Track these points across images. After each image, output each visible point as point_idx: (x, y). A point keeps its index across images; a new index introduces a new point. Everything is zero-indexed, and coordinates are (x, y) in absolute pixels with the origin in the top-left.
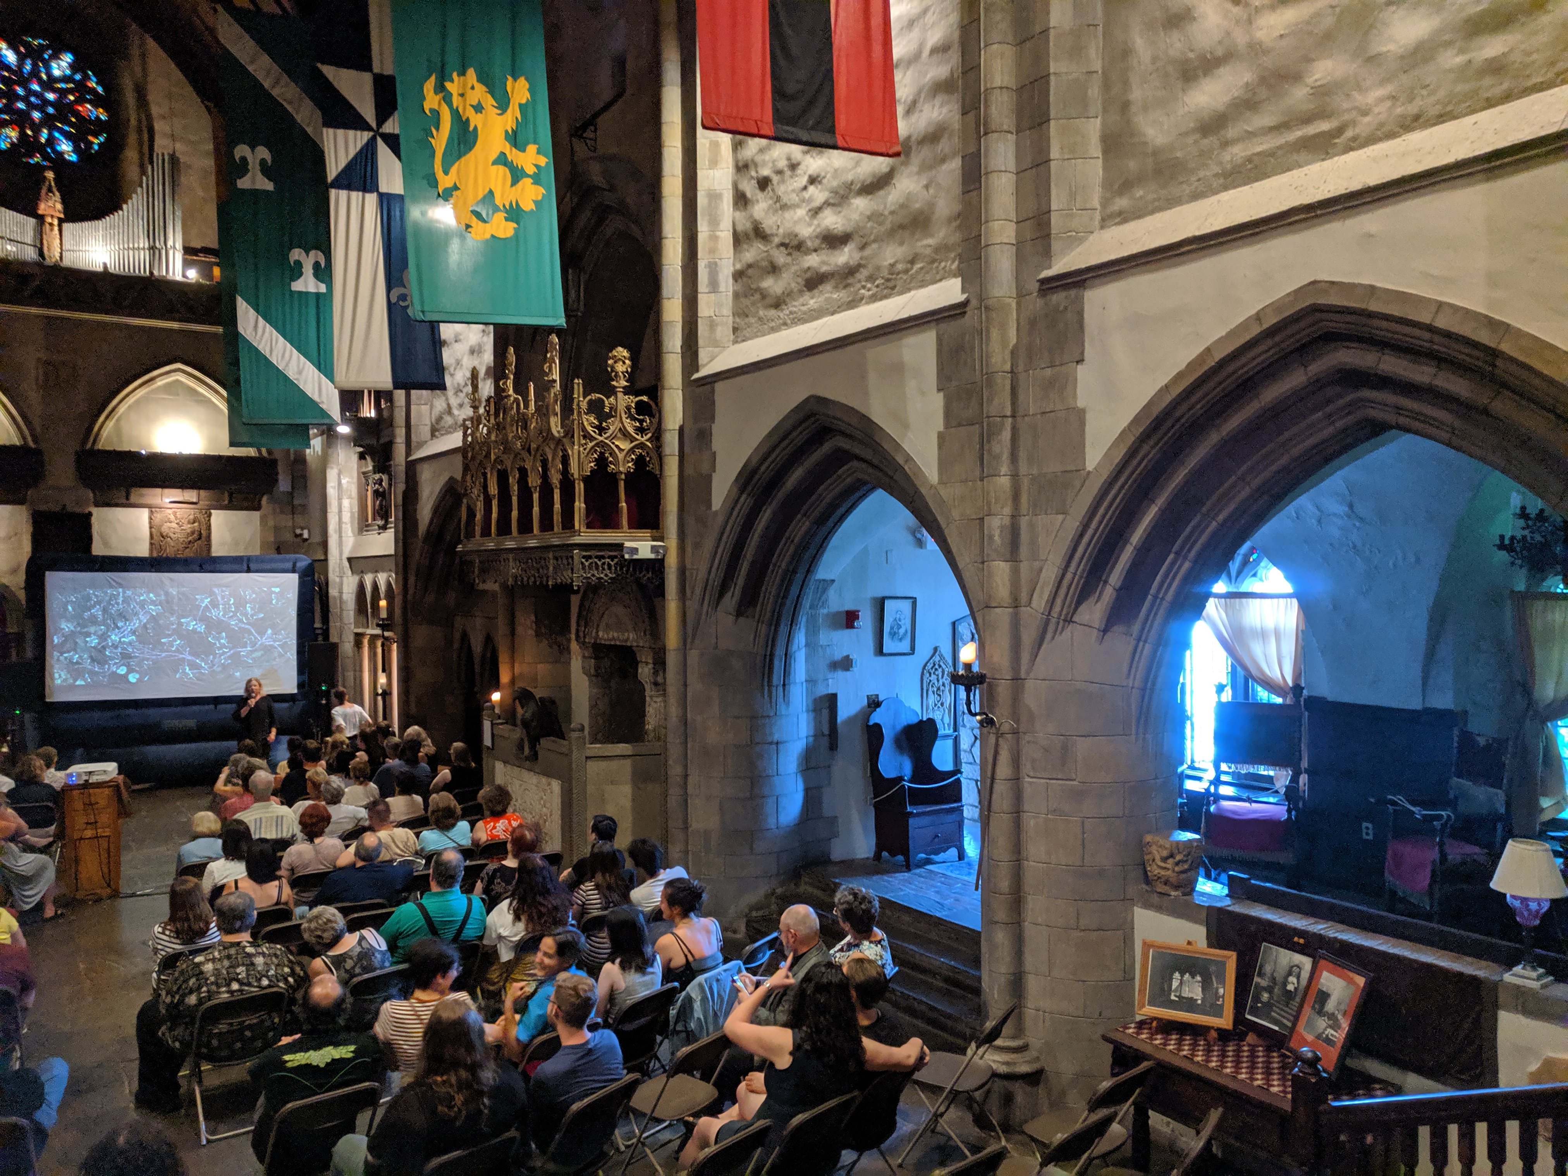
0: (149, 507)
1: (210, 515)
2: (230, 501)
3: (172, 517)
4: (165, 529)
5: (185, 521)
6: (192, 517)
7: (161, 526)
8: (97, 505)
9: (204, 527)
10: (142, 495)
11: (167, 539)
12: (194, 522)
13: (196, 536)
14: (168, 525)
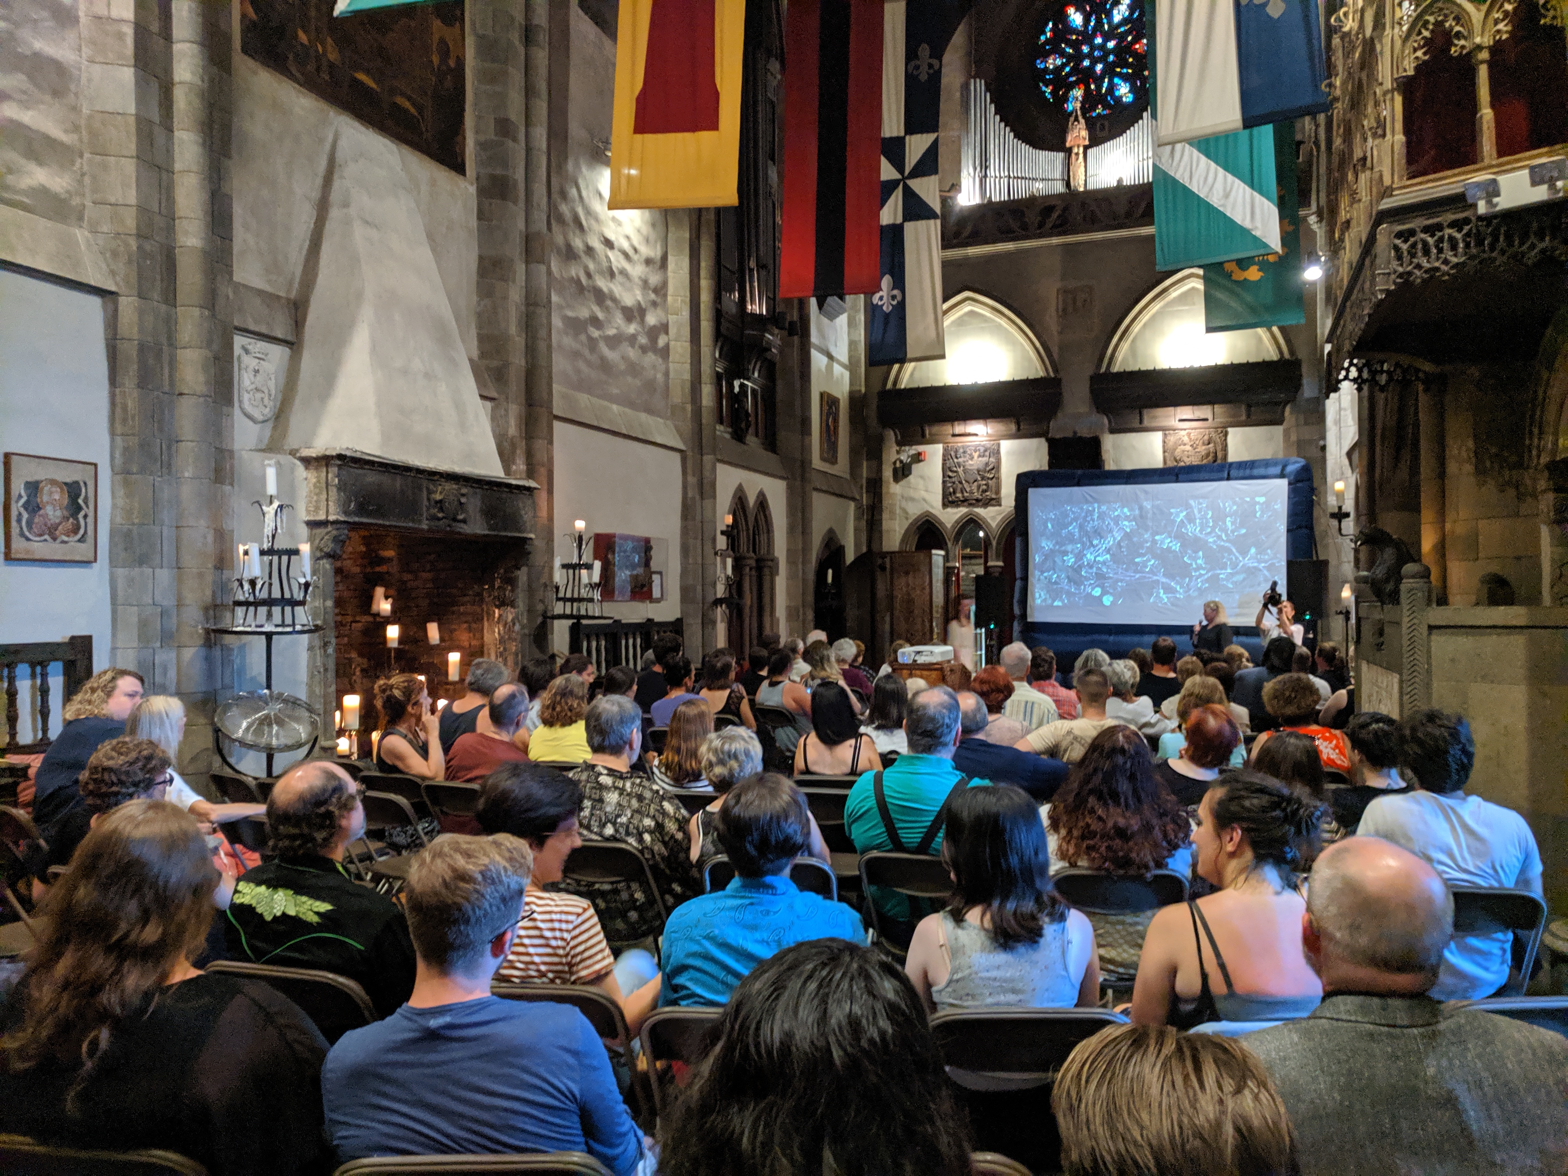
0: (1162, 429)
1: (1226, 435)
2: (1249, 417)
3: (1186, 439)
4: (1178, 453)
5: (1200, 442)
6: (1207, 438)
7: (1174, 449)
8: (1113, 431)
9: (1219, 448)
10: (1155, 417)
11: (1181, 464)
12: (1209, 443)
13: (1211, 458)
14: (1182, 448)
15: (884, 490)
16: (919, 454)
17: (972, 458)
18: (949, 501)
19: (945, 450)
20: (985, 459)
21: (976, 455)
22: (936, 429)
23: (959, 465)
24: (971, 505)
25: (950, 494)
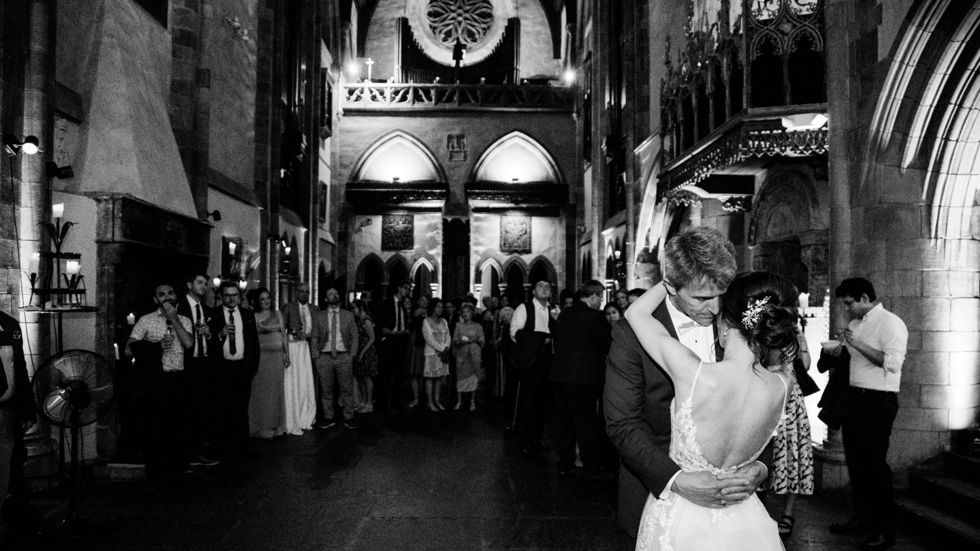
1: (531, 220)
3: (512, 221)
4: (508, 228)
5: (518, 223)
6: (522, 221)
7: (506, 226)
9: (528, 226)
11: (509, 234)
12: (523, 224)
13: (524, 232)
14: (509, 225)
16: (369, 221)
17: (398, 224)
18: (385, 247)
19: (384, 219)
20: (406, 225)
21: (400, 222)
23: (391, 227)
24: (397, 250)
25: (386, 244)
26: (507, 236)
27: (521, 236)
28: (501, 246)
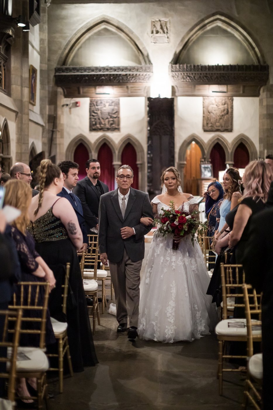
0: (203, 96)
1: (232, 100)
2: (244, 92)
3: (214, 102)
4: (210, 109)
5: (220, 104)
6: (224, 101)
7: (208, 107)
8: (179, 95)
9: (229, 107)
10: (199, 90)
11: (212, 114)
12: (225, 104)
13: (225, 112)
14: (212, 106)
15: (58, 122)
16: (77, 103)
17: (105, 106)
18: (93, 128)
19: (91, 101)
20: (112, 107)
21: (107, 105)
22: (86, 90)
23: (98, 110)
24: (104, 131)
25: (94, 125)
26: (209, 116)
27: (223, 115)
28: (203, 126)
